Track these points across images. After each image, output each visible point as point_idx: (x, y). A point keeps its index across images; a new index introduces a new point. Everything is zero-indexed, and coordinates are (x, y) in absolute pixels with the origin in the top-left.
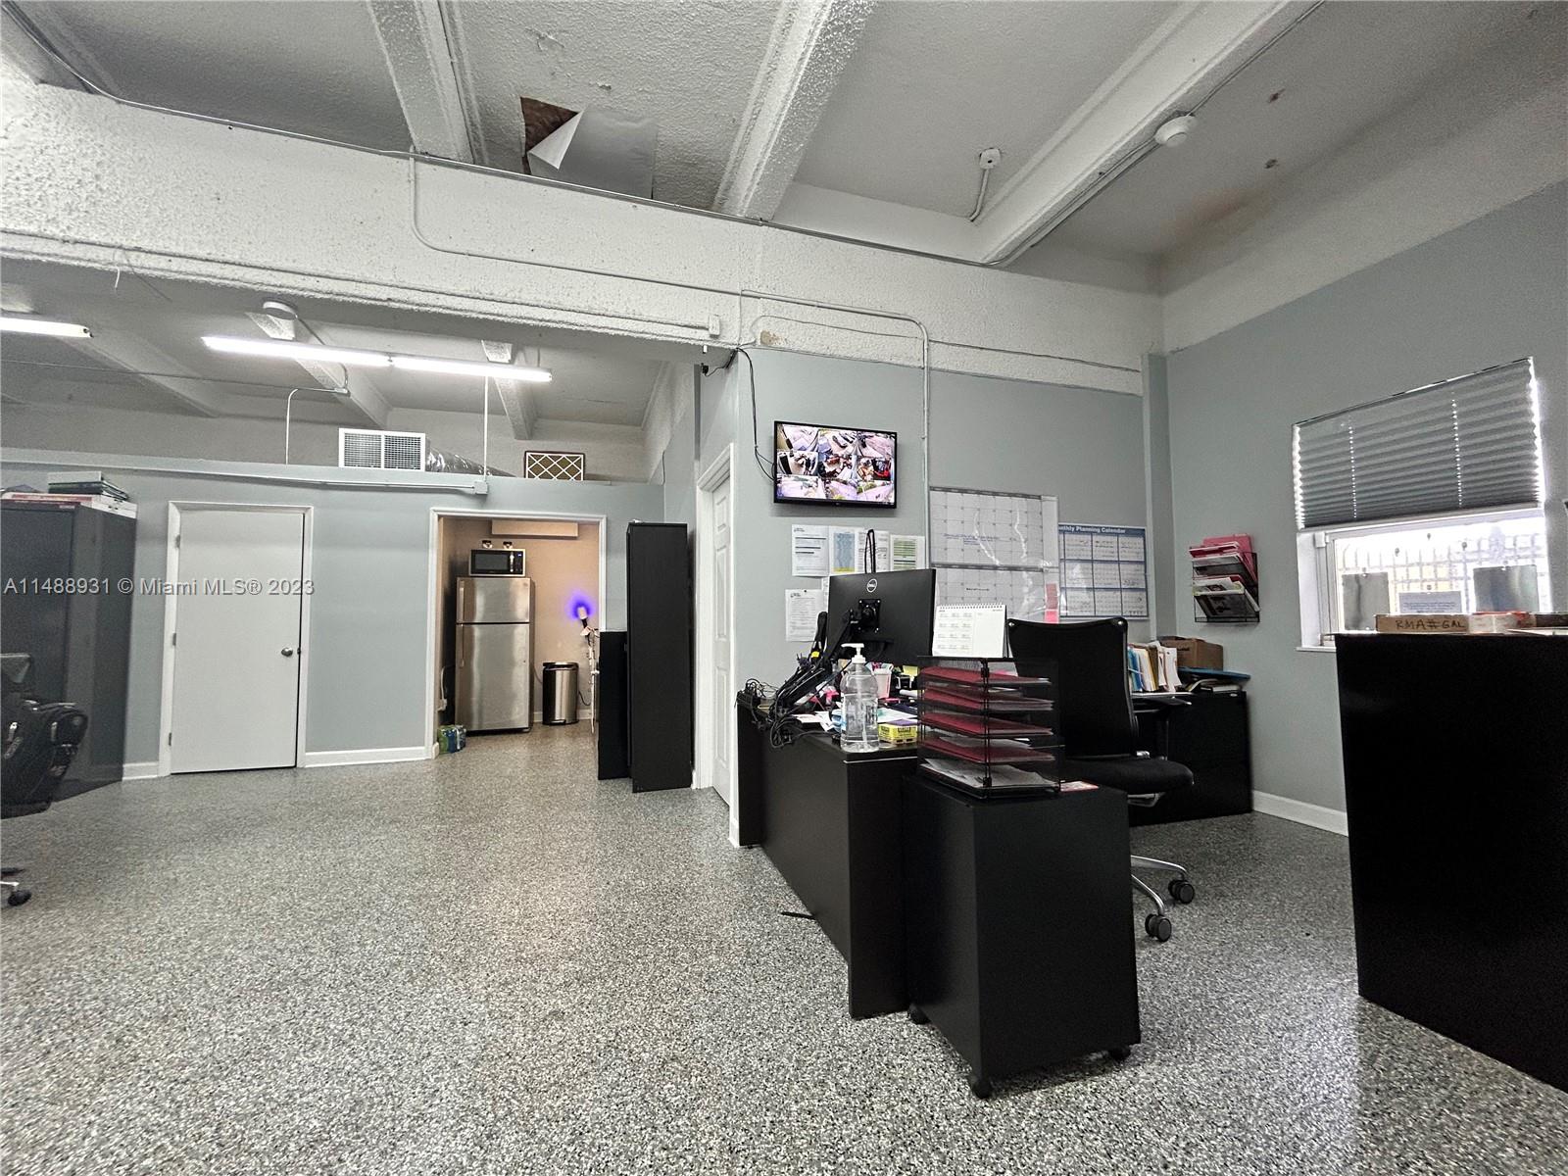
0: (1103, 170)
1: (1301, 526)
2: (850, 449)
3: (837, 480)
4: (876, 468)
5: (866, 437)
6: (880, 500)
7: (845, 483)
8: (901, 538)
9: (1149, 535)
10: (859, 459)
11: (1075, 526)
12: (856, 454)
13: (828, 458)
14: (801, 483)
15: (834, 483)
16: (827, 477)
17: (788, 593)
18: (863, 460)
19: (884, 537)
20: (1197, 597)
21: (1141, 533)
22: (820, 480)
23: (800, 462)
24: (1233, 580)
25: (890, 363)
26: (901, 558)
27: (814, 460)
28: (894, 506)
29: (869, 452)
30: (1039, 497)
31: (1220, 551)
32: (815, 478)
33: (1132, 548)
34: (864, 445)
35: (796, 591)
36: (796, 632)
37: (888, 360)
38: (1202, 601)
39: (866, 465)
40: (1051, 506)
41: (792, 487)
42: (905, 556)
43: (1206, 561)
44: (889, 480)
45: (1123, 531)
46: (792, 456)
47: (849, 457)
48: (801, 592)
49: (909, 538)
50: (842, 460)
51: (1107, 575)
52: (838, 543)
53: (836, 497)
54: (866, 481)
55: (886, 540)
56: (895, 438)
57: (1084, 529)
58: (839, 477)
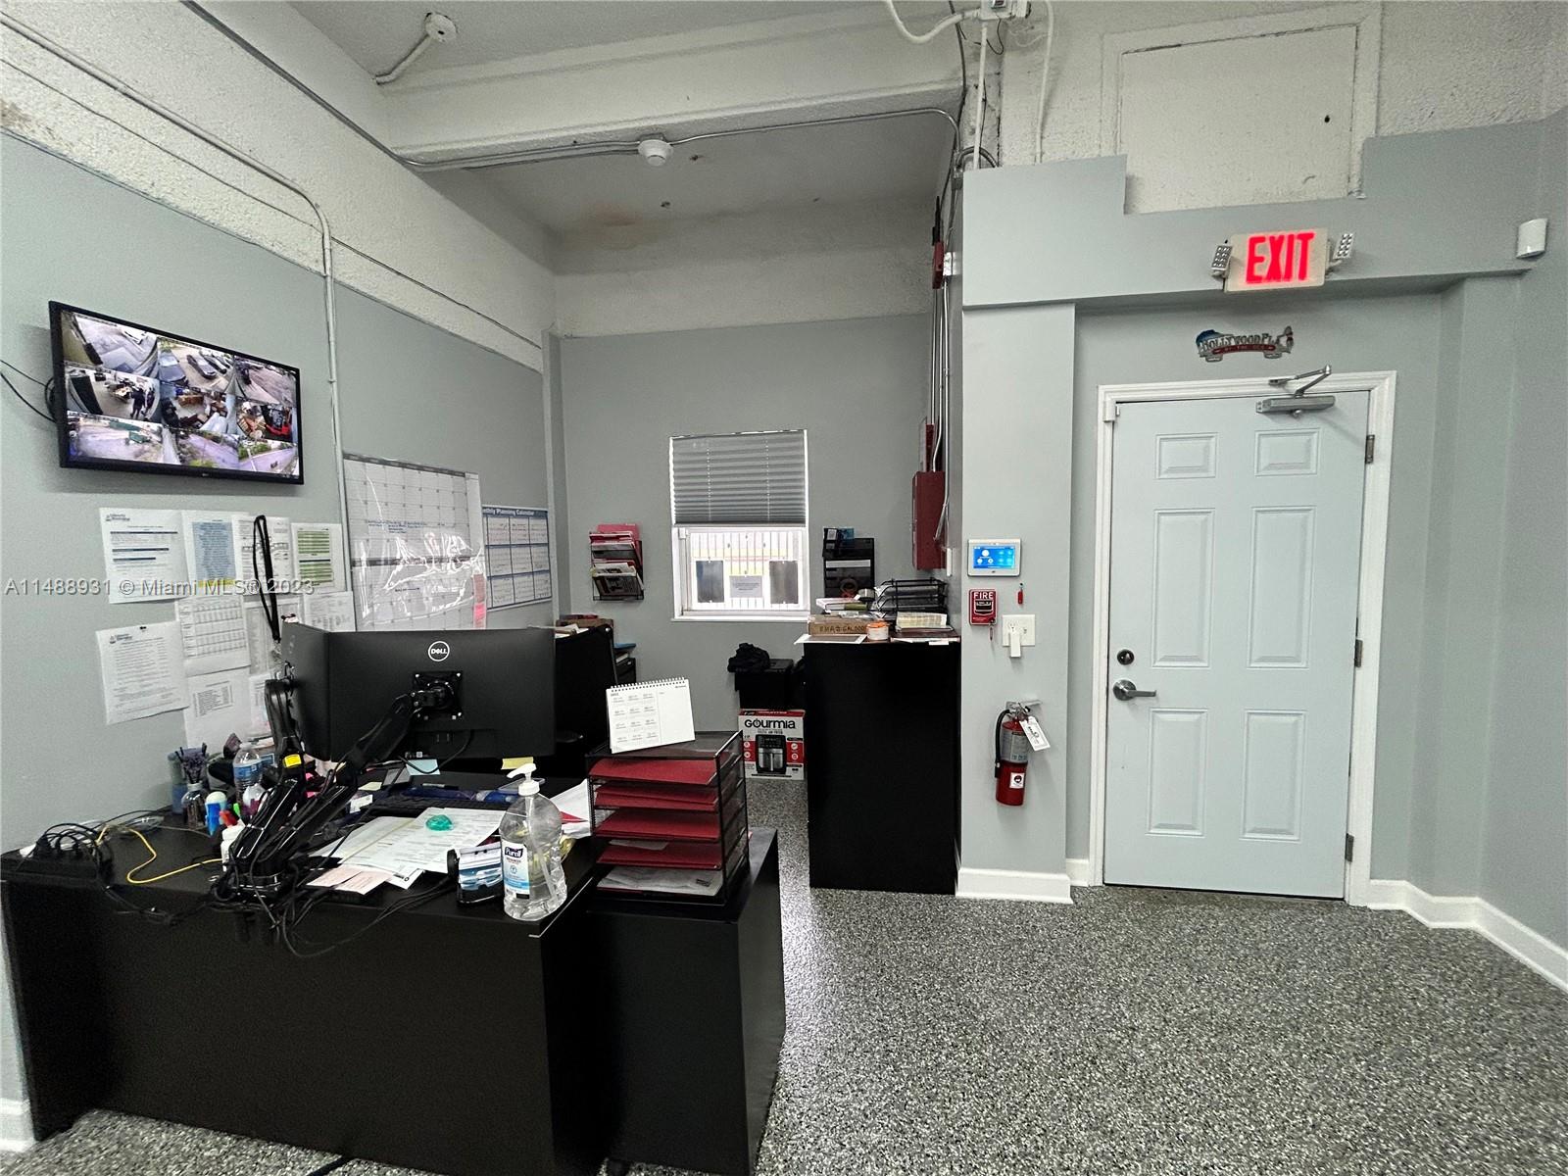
0: (579, 141)
1: (674, 522)
2: (221, 382)
3: (201, 434)
4: (269, 420)
5: (249, 367)
6: (278, 471)
7: (216, 439)
8: (307, 527)
9: (551, 516)
10: (238, 402)
11: (494, 509)
12: (233, 392)
13: (179, 393)
14: (126, 434)
15: (194, 440)
16: (182, 428)
17: (103, 636)
18: (247, 405)
19: (285, 527)
20: (595, 579)
21: (543, 515)
22: (166, 432)
23: (121, 393)
24: (630, 564)
25: (270, 251)
26: (309, 557)
27: (152, 393)
28: (300, 480)
29: (256, 391)
30: (463, 475)
31: (617, 538)
32: (155, 426)
33: (538, 530)
34: (247, 381)
35: (121, 631)
36: (128, 705)
37: (268, 245)
38: (598, 582)
39: (252, 413)
40: (474, 485)
41: (103, 438)
42: (314, 553)
43: (604, 546)
44: (291, 441)
45: (532, 514)
46: (100, 378)
47: (220, 396)
48: (133, 631)
49: (319, 527)
50: (207, 400)
51: (522, 560)
52: (202, 538)
53: (198, 463)
54: (252, 439)
55: (285, 531)
56: (297, 376)
57: (503, 512)
58: (204, 428)
